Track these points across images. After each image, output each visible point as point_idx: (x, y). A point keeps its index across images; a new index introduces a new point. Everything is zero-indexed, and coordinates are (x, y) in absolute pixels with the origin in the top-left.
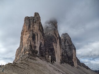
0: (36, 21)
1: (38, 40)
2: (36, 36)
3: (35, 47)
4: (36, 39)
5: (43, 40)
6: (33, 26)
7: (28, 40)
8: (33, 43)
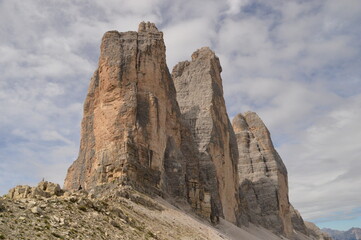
0: (149, 47)
1: (159, 126)
2: (153, 110)
3: (149, 154)
4: (153, 120)
5: (175, 129)
6: (138, 66)
7: (117, 124)
8: (141, 138)
